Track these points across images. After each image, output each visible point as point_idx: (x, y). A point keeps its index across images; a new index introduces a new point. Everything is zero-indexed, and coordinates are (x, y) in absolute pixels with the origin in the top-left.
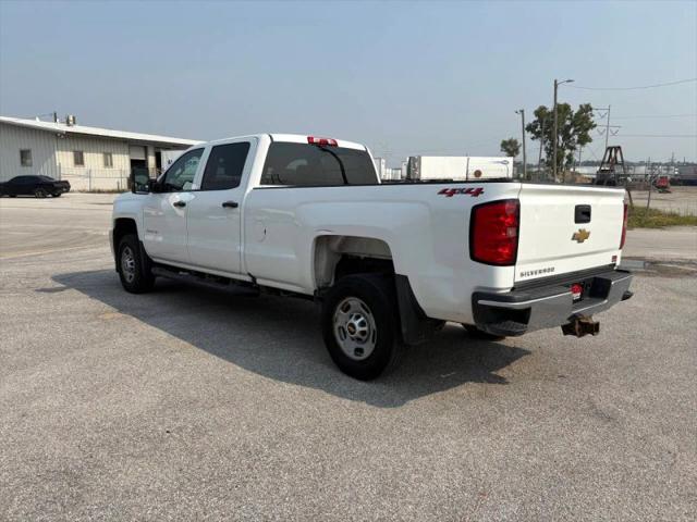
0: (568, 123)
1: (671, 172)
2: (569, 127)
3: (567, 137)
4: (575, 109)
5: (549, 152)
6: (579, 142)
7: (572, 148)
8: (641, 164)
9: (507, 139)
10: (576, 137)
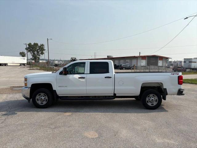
0: (38, 48)
1: (60, 62)
2: (38, 50)
3: (38, 52)
4: (39, 45)
5: (33, 56)
6: (41, 54)
7: (39, 55)
8: (56, 60)
9: (21, 52)
10: (40, 52)
